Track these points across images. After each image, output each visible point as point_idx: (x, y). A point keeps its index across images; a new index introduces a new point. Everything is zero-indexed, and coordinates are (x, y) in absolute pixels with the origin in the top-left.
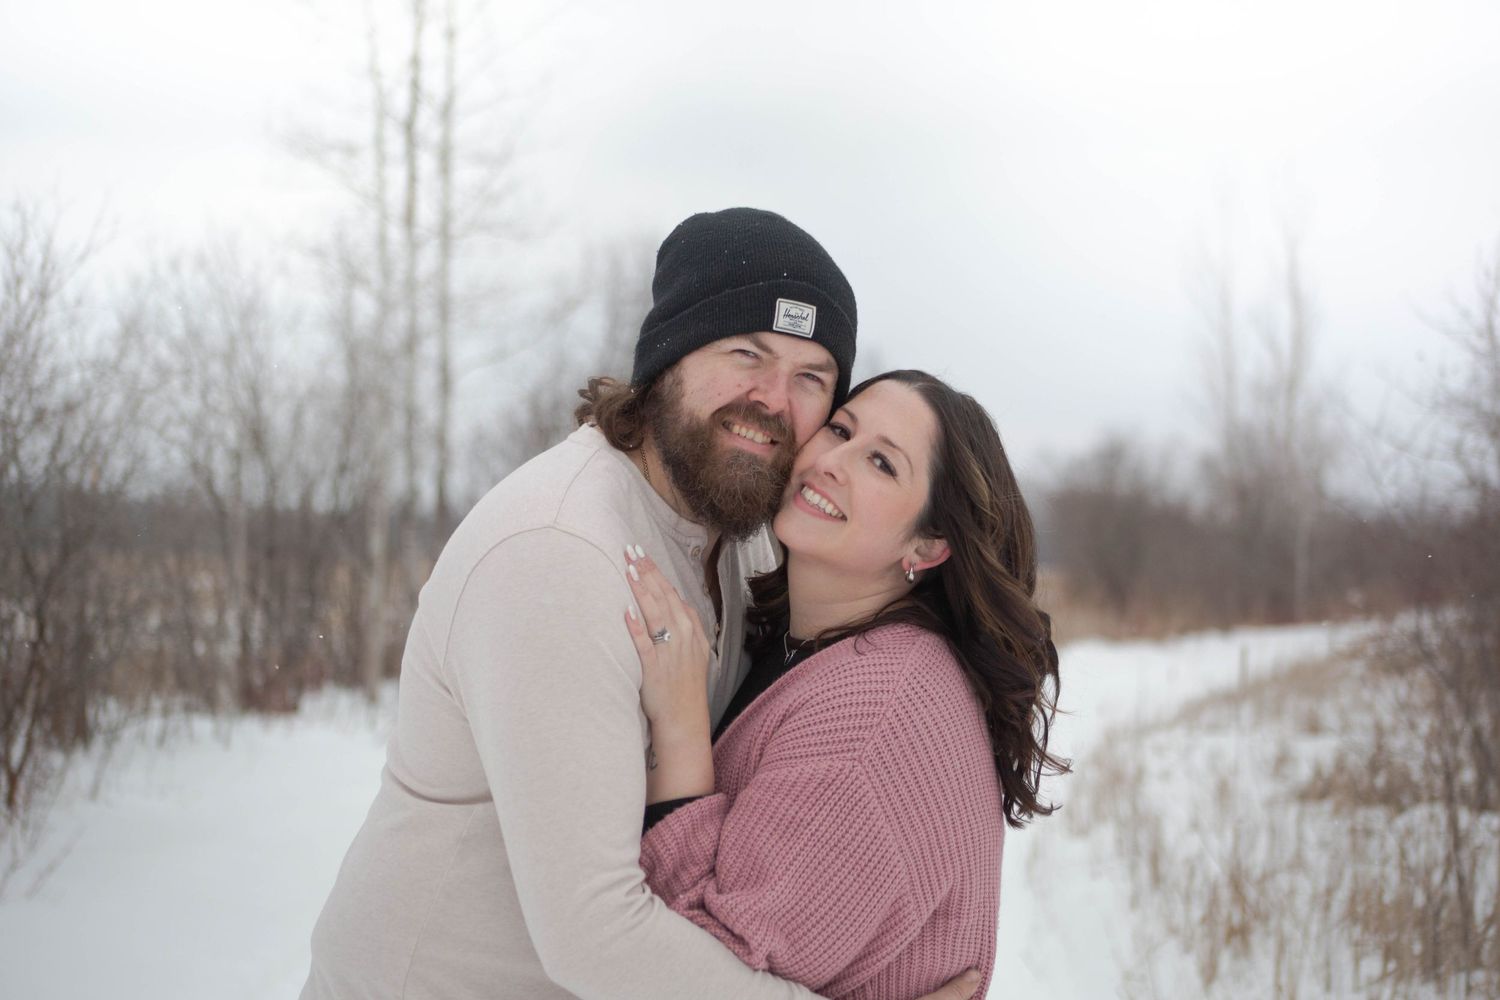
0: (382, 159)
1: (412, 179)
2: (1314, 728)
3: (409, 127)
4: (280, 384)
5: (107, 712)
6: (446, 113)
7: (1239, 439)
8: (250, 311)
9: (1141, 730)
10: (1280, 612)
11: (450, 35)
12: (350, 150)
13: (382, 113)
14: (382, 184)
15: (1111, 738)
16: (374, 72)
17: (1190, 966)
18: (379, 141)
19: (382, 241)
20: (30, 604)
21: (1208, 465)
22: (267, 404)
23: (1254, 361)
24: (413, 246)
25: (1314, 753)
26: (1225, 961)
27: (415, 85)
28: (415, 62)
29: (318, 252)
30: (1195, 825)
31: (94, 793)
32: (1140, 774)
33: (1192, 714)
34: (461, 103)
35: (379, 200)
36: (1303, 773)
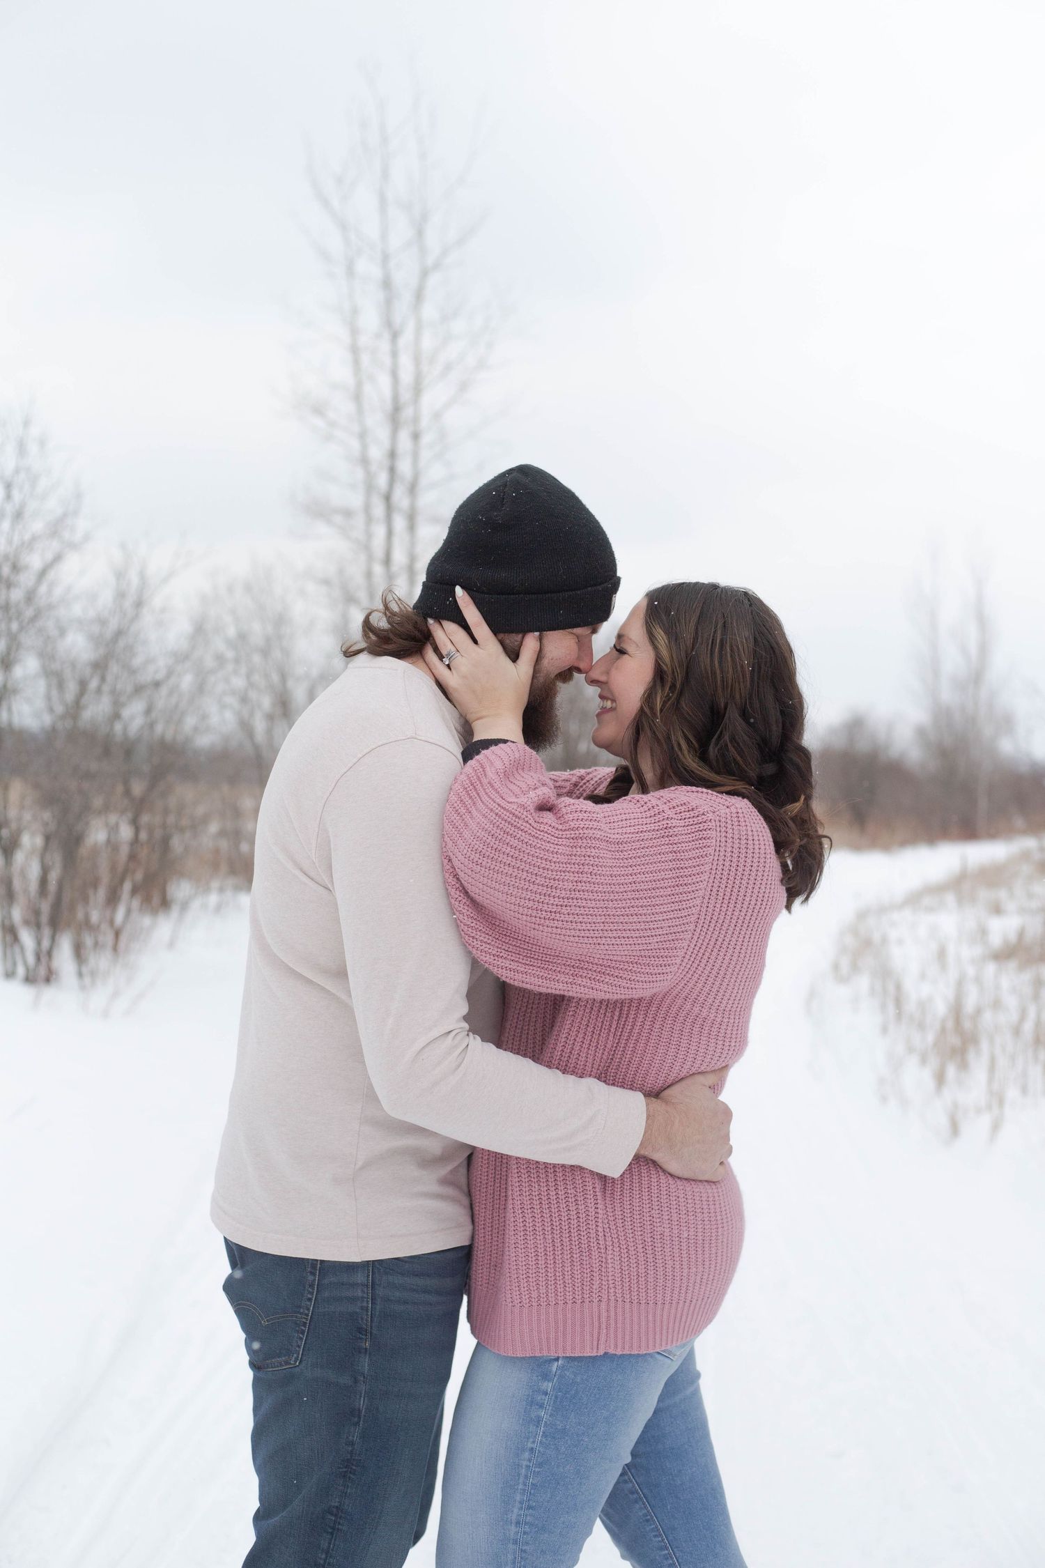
0: (369, 519)
1: (390, 533)
2: (997, 910)
3: (388, 498)
4: (300, 670)
5: (180, 889)
6: (413, 489)
7: (942, 715)
8: (281, 620)
9: (883, 910)
10: (968, 831)
11: (416, 436)
12: (348, 513)
13: (370, 487)
14: (369, 535)
15: (862, 915)
16: (364, 461)
17: (926, 1076)
18: (367, 508)
19: (369, 575)
20: (130, 815)
21: (921, 732)
22: (290, 684)
23: (953, 663)
24: (390, 577)
25: (1003, 928)
26: (951, 1071)
27: (392, 470)
28: (392, 455)
29: (326, 582)
30: (923, 976)
31: (171, 945)
32: (884, 940)
33: (914, 900)
34: (423, 482)
35: (367, 548)
36: (996, 940)
